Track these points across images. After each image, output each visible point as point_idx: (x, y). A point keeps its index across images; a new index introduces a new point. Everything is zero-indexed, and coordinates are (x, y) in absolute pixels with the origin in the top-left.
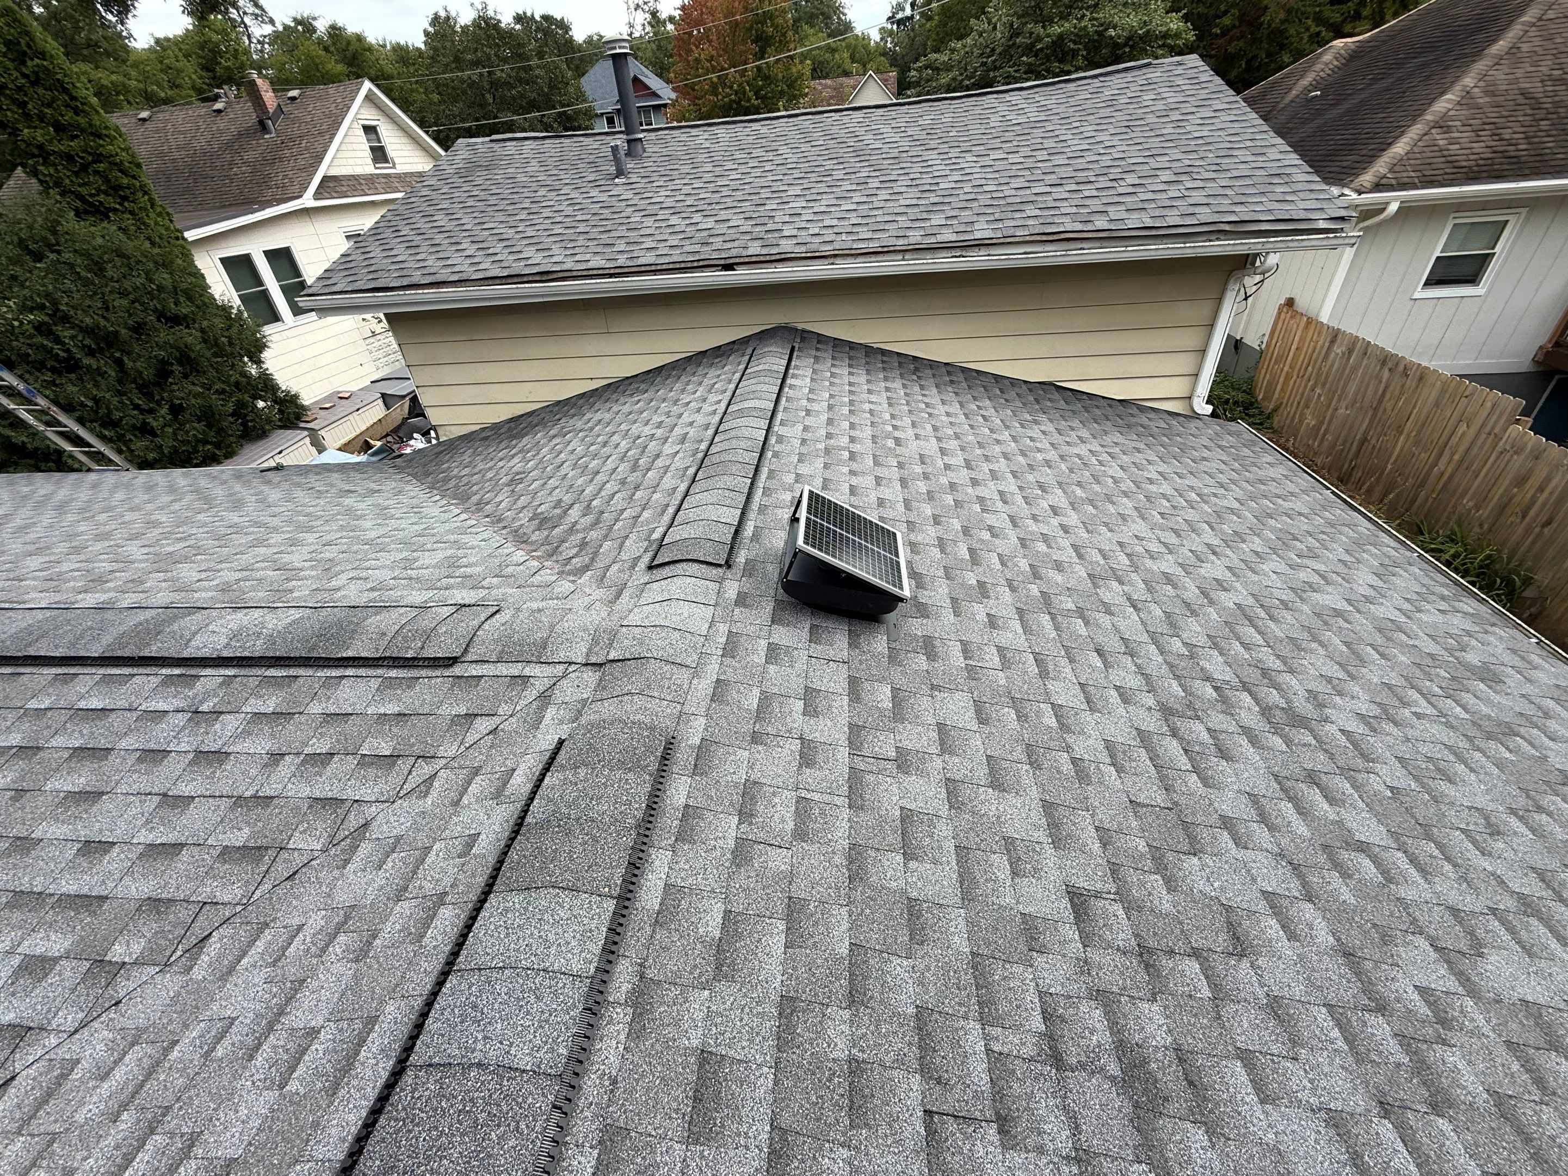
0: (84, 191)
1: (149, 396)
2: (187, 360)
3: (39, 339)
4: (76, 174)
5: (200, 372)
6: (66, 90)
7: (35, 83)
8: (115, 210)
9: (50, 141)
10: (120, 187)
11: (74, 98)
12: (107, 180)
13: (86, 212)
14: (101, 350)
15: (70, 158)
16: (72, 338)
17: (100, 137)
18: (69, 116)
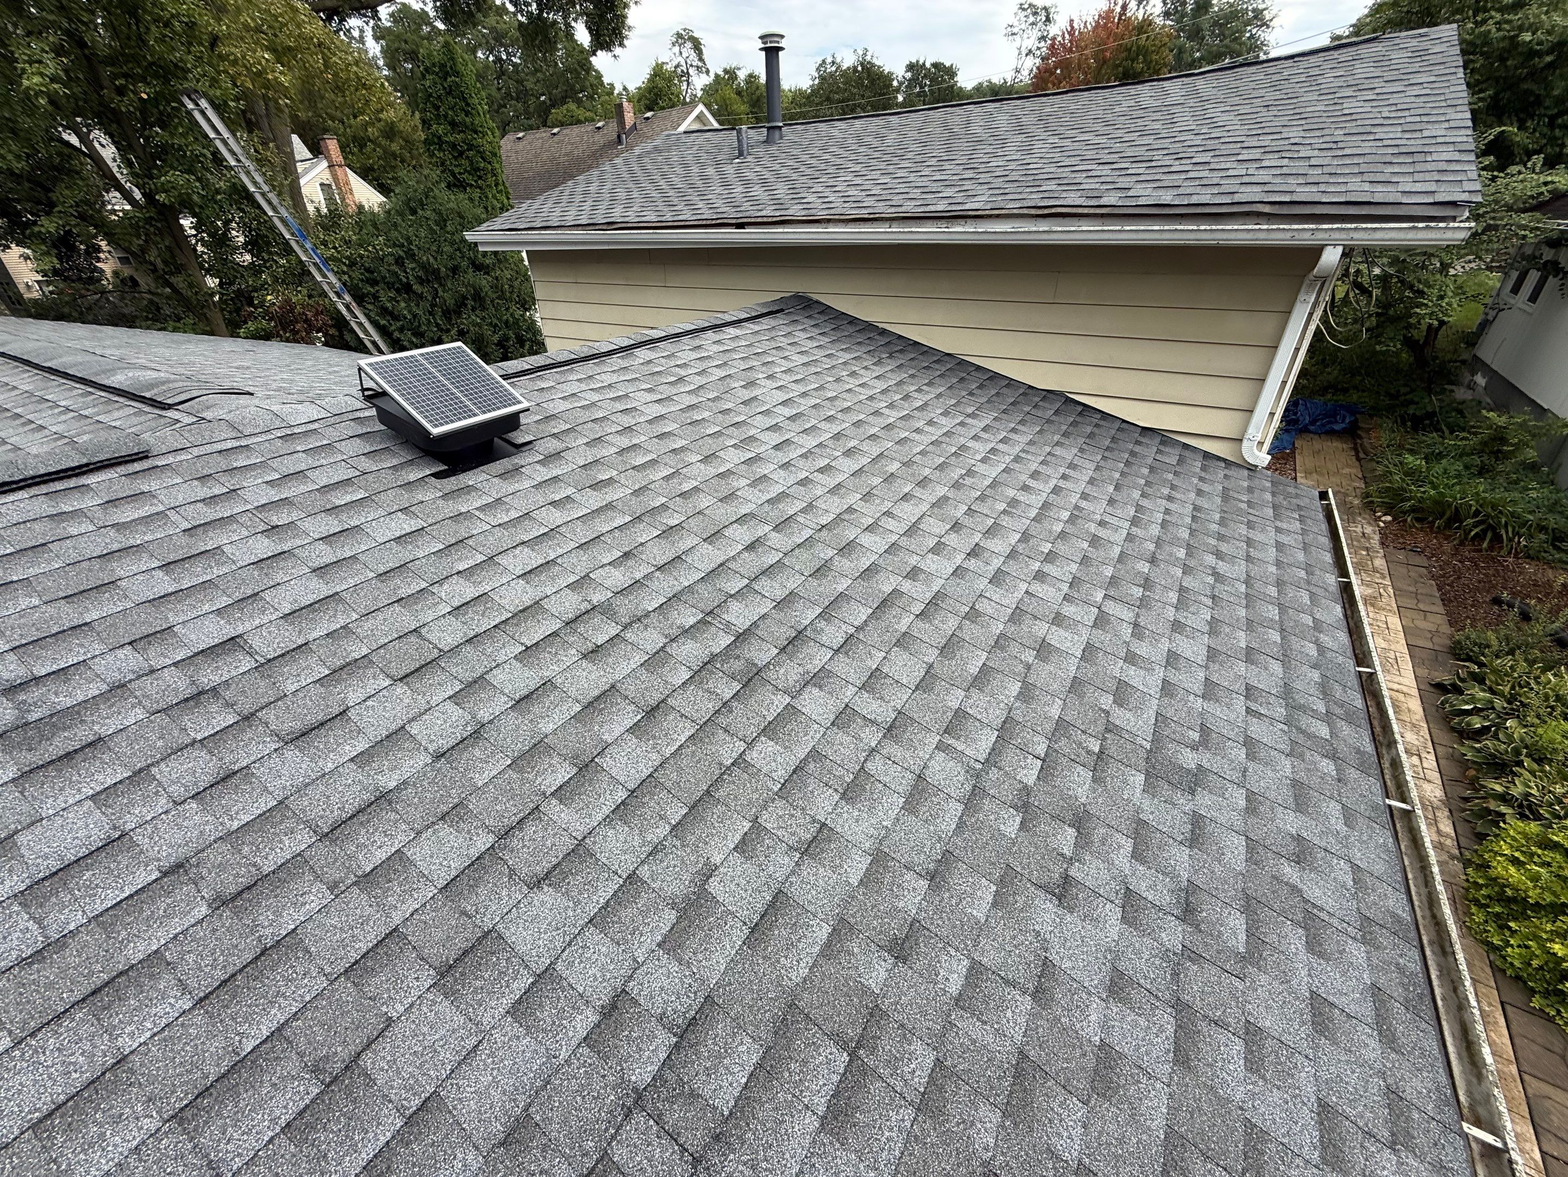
0: (457, 170)
1: (449, 319)
2: (478, 296)
3: (395, 268)
4: (456, 158)
5: (484, 308)
6: (464, 99)
7: (449, 93)
8: (471, 185)
9: (446, 134)
10: (478, 169)
11: (468, 105)
12: (472, 164)
13: (455, 185)
14: (428, 281)
15: (454, 146)
16: (413, 269)
17: (476, 132)
18: (461, 117)
